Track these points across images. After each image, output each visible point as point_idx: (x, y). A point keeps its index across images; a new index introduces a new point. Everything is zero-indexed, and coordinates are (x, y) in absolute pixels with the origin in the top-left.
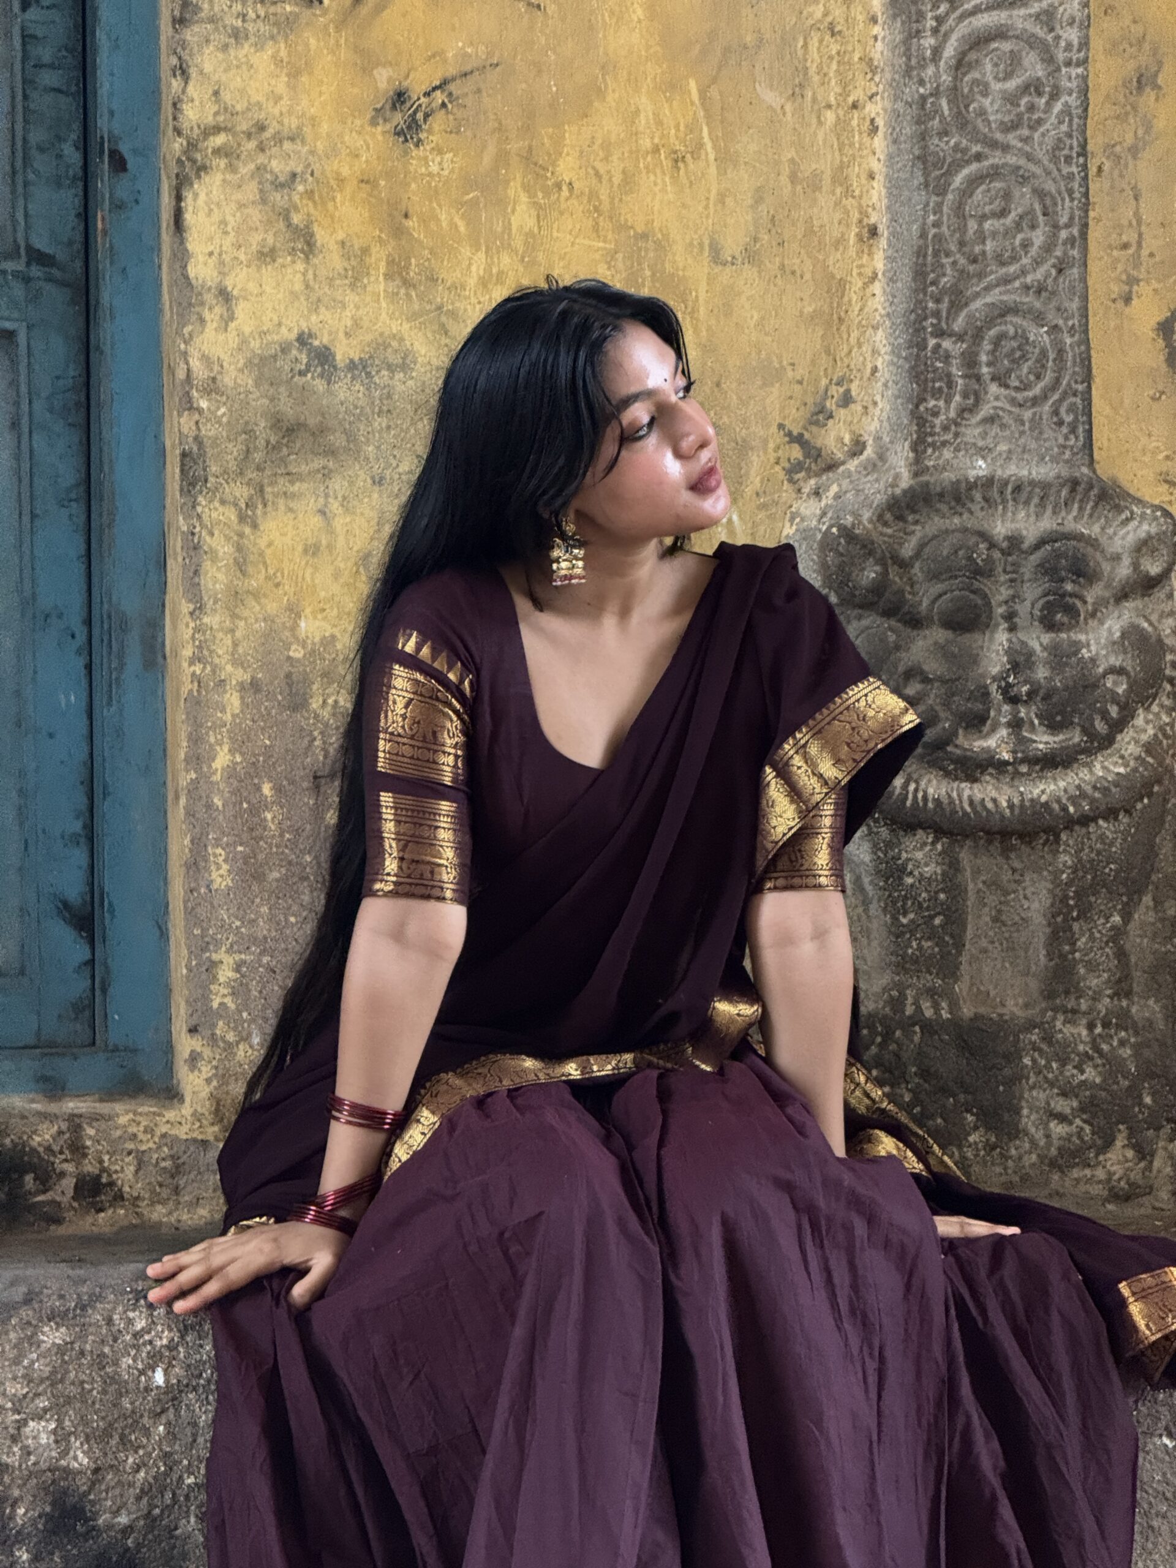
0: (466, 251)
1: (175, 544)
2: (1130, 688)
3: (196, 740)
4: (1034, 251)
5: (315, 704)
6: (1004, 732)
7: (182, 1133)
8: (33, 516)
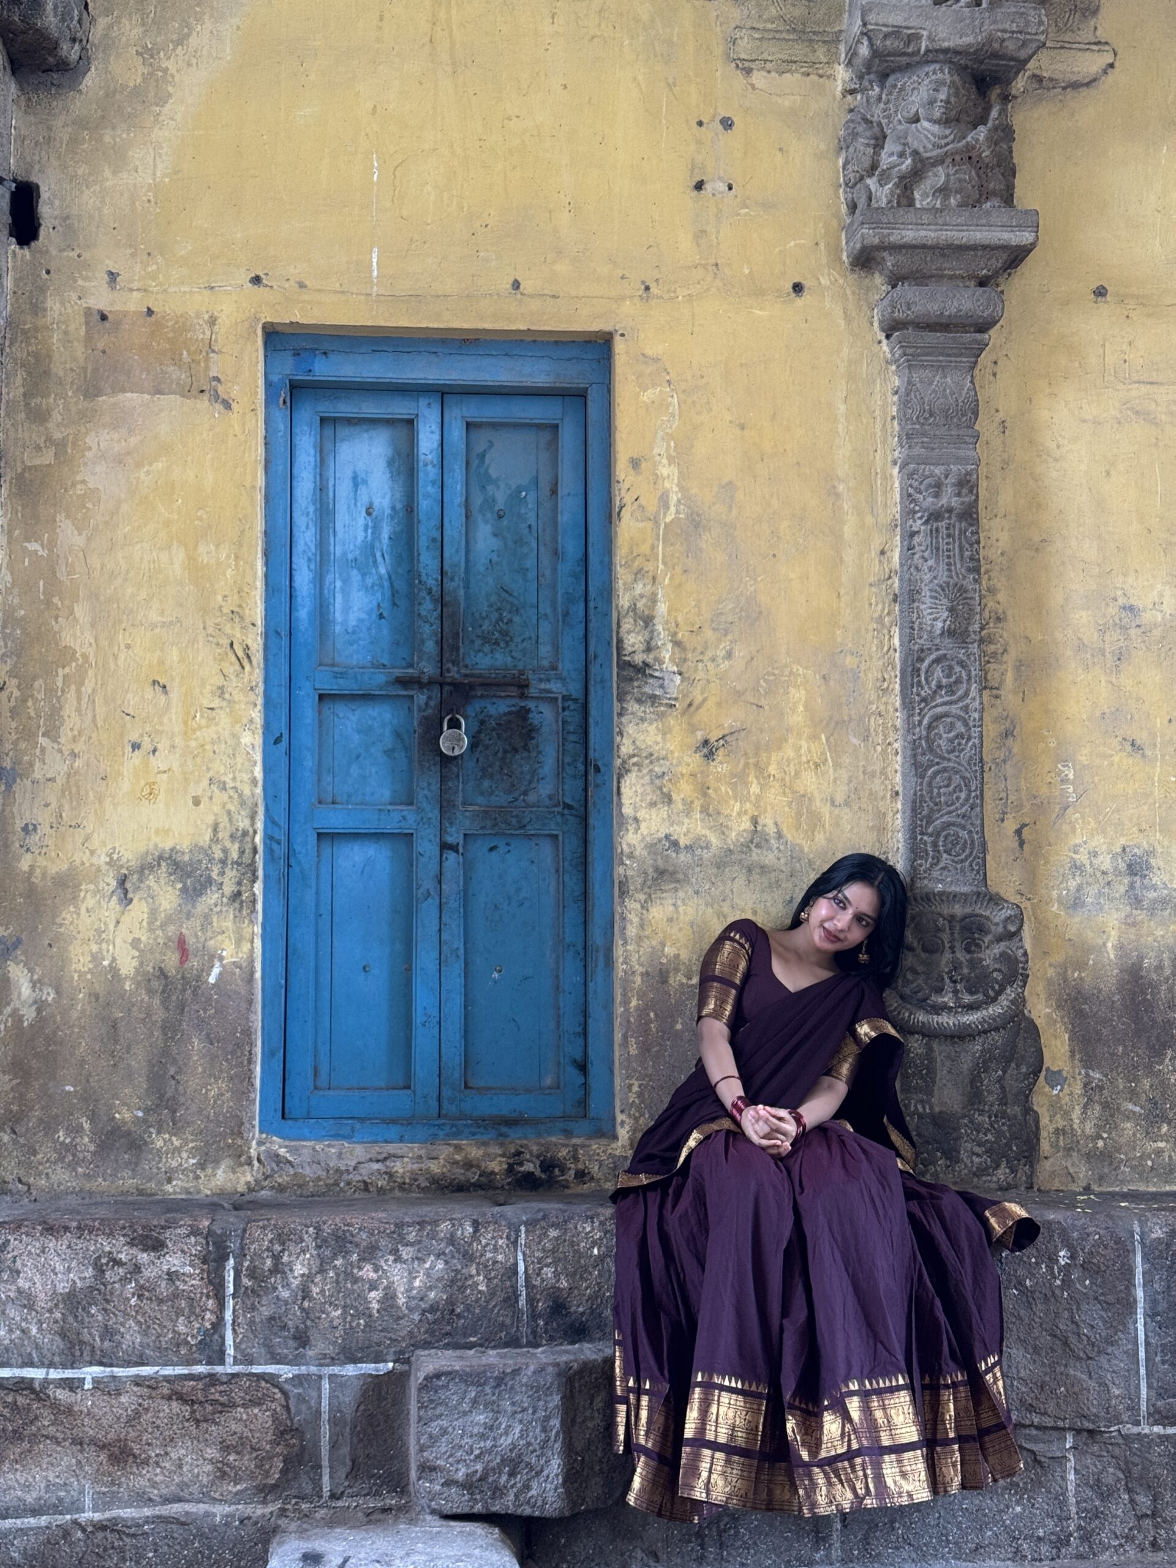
0: (732, 802)
1: (617, 917)
2: (1004, 979)
3: (624, 995)
4: (961, 801)
5: (671, 981)
6: (951, 995)
7: (618, 1153)
8: (564, 907)
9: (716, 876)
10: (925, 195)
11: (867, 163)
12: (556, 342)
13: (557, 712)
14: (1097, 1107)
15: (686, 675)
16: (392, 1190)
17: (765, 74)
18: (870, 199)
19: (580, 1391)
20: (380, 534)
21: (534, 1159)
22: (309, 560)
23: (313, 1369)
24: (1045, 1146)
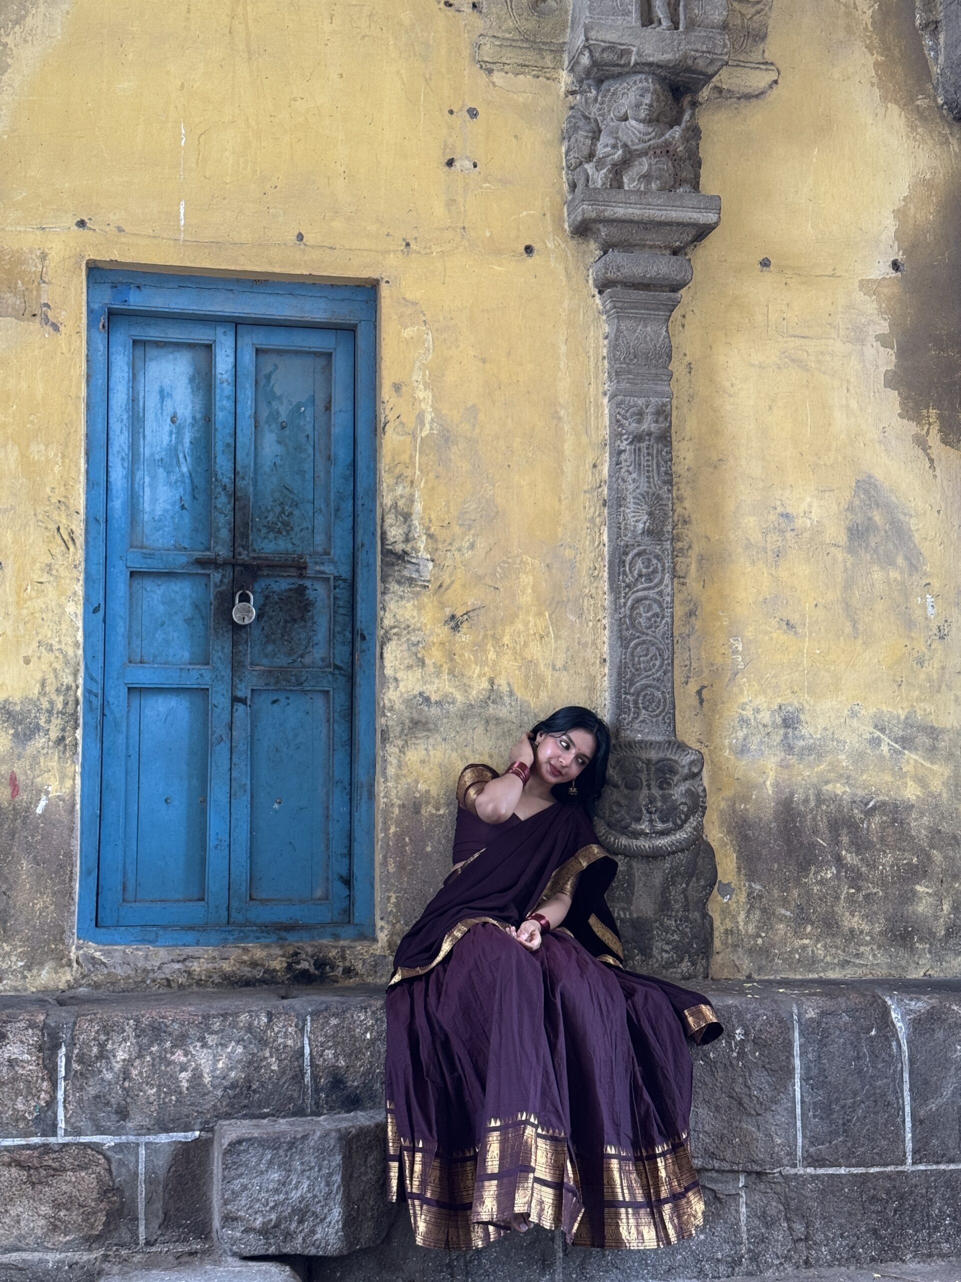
0: (473, 666)
1: (379, 759)
2: (688, 810)
3: (385, 823)
4: (656, 667)
5: (423, 812)
6: (647, 823)
7: (378, 953)
8: (334, 750)
9: (460, 726)
10: (632, 180)
11: (586, 152)
12: (332, 285)
13: (329, 590)
14: (758, 912)
15: (437, 562)
16: (190, 985)
17: (503, 74)
18: (588, 181)
19: (357, 1152)
20: (183, 438)
21: (309, 959)
22: (123, 459)
23: (132, 1138)
24: (717, 944)
